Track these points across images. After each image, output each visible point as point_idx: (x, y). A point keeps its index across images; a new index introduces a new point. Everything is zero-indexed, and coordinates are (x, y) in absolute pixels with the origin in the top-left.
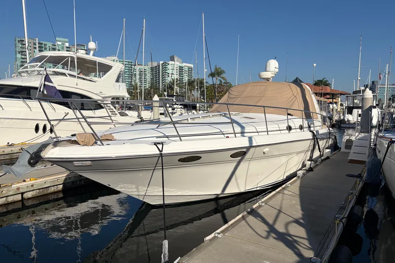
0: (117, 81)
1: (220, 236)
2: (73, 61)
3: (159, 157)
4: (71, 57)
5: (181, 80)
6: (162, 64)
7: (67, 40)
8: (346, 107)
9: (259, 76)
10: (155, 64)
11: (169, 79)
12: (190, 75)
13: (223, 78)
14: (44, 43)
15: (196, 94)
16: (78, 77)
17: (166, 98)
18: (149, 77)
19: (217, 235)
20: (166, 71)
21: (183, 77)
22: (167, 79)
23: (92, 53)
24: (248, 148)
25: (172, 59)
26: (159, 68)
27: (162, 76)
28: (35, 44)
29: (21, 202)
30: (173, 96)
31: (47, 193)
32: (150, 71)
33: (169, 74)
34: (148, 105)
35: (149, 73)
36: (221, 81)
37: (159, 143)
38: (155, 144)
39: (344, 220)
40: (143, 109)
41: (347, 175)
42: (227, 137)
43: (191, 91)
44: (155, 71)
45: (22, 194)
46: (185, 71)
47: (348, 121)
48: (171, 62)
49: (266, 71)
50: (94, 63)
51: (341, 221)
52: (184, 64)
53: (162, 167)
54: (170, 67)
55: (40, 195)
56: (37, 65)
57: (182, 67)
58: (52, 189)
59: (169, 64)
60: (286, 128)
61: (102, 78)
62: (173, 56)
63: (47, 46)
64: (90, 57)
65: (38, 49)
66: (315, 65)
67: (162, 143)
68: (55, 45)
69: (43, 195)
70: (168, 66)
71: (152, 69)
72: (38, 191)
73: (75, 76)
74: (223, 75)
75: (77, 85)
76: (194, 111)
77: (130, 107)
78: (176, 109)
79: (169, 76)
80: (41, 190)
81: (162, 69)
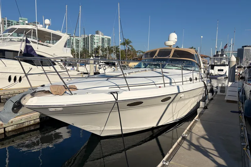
0: (65, 46)
1: (167, 164)
2: (34, 32)
3: (115, 103)
4: (33, 29)
5: (103, 47)
6: (91, 36)
7: (27, 19)
8: (210, 65)
9: (165, 44)
10: (86, 36)
11: (95, 46)
12: (109, 44)
13: (130, 46)
14: (11, 21)
15: (114, 56)
16: (38, 43)
17: (94, 58)
18: (81, 44)
19: (165, 163)
20: (93, 41)
21: (104, 44)
22: (94, 46)
23: (47, 26)
24: (177, 94)
25: (97, 33)
26: (89, 38)
27: (91, 44)
28: (5, 21)
29: (4, 134)
30: (98, 57)
31: (22, 127)
32: (82, 40)
33: (95, 42)
34: (83, 63)
35: (82, 42)
36: (129, 48)
37: (114, 93)
38: (112, 93)
39: (248, 147)
40: (80, 65)
41: (231, 112)
42: (159, 87)
43: (110, 54)
44: (86, 40)
45: (4, 128)
46: (106, 41)
47: (212, 74)
48: (96, 35)
49: (169, 41)
50: (49, 34)
51: (247, 148)
52: (105, 37)
53: (118, 109)
54: (95, 38)
55: (17, 128)
56: (10, 34)
57: (104, 38)
58: (26, 124)
59: (95, 36)
60: (189, 80)
61: (55, 44)
62: (98, 31)
63: (13, 23)
64: (47, 29)
65: (7, 25)
66: (202, 37)
67: (117, 93)
68: (19, 23)
69: (19, 129)
70: (94, 38)
71: (84, 39)
72: (16, 126)
73: (36, 43)
74: (130, 44)
75: (38, 49)
76: (113, 67)
77: (70, 64)
78: (102, 66)
79: (95, 44)
80: (18, 125)
81: (91, 40)
